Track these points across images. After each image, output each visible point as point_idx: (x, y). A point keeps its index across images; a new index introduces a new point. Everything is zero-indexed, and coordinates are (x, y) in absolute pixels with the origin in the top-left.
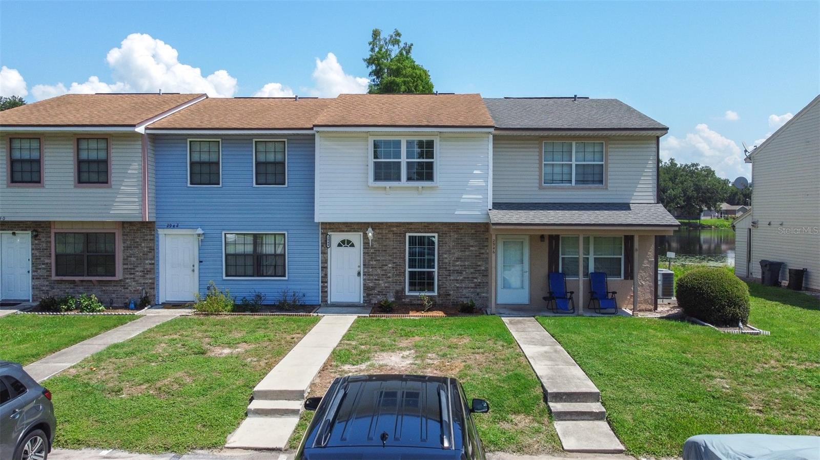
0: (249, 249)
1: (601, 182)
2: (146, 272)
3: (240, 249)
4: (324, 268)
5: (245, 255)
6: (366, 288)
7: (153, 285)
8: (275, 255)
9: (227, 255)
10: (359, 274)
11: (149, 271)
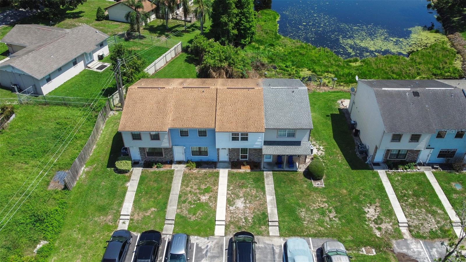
0: (198, 150)
1: (294, 136)
2: (170, 155)
3: (195, 150)
4: (218, 154)
5: (197, 151)
6: (229, 158)
7: (173, 157)
8: (205, 151)
9: (192, 151)
10: (227, 155)
11: (171, 155)
